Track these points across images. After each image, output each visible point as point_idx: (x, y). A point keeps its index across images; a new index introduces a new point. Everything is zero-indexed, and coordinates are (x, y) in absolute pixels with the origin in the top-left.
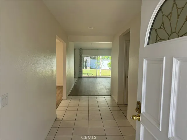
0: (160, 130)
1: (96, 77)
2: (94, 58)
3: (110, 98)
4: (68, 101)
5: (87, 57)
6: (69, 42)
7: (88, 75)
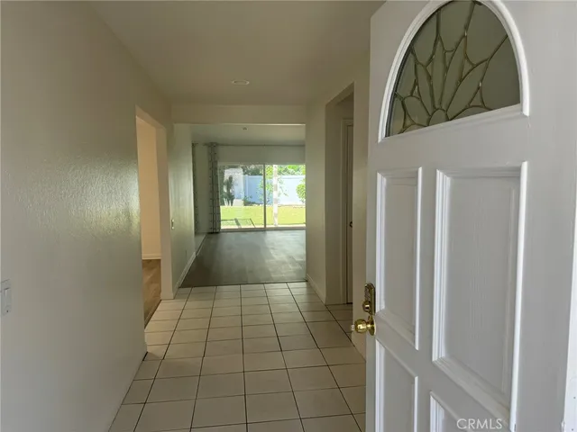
0: (417, 348)
1: (264, 230)
2: (255, 173)
3: (305, 289)
4: (180, 304)
5: (234, 170)
6: (175, 125)
7: (238, 224)
